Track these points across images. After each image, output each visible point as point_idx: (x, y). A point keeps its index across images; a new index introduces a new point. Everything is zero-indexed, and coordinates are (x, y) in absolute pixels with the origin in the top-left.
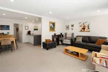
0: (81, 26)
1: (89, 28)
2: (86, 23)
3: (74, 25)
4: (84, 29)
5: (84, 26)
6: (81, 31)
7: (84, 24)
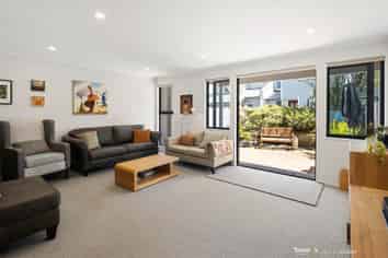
0: (80, 95)
1: (107, 102)
2: (97, 85)
3: (46, 85)
4: (90, 104)
5: (91, 96)
6: (82, 111)
7: (90, 88)
